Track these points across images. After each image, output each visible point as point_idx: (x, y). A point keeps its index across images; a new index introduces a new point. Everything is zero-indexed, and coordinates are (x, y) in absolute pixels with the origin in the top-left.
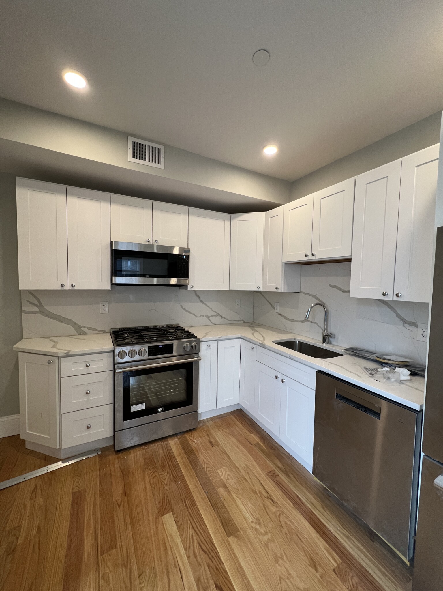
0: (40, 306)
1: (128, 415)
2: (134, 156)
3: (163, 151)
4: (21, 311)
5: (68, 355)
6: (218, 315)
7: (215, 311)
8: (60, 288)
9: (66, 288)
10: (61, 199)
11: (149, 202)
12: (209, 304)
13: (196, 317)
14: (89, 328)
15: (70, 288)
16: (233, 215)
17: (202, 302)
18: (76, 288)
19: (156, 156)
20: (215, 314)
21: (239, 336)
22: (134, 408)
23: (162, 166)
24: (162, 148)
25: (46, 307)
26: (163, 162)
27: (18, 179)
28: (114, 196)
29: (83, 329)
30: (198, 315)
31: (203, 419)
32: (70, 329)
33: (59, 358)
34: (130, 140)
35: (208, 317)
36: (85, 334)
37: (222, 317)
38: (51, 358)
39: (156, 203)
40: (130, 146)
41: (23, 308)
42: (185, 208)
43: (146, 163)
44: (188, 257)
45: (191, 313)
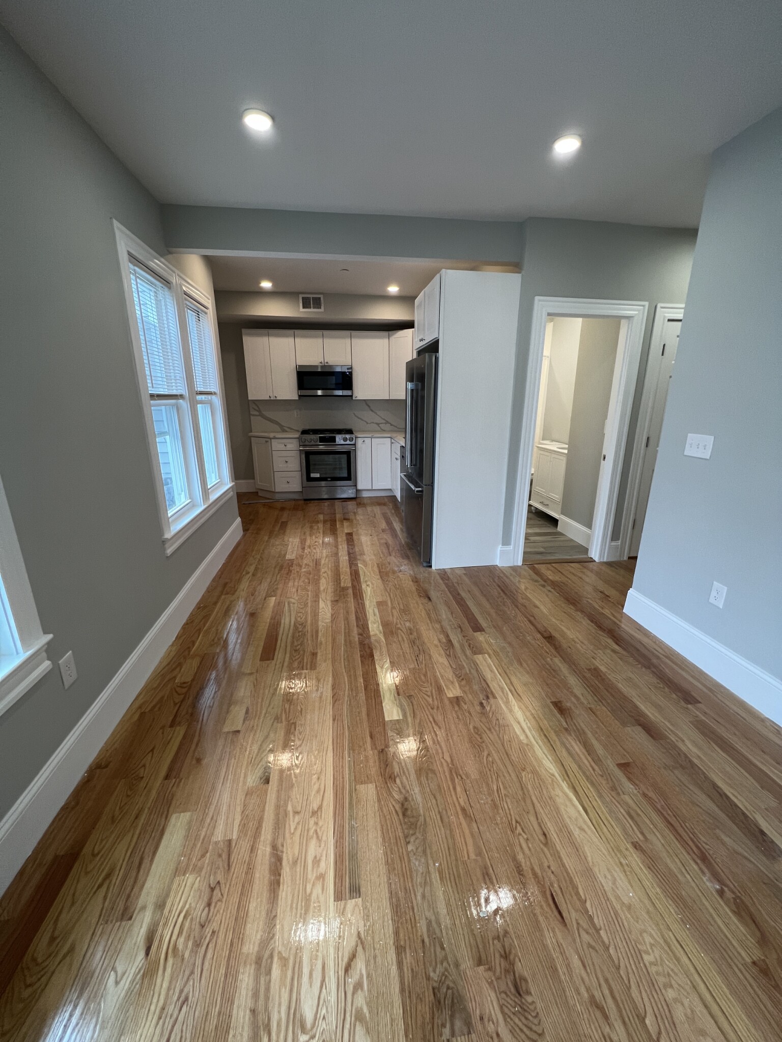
0: (259, 411)
1: (309, 479)
2: (304, 307)
3: (322, 299)
4: (250, 415)
5: (275, 438)
6: (387, 422)
7: (384, 419)
8: (269, 398)
9: (272, 399)
10: (265, 339)
11: (319, 332)
12: (379, 413)
13: (367, 423)
14: (289, 428)
15: (275, 399)
16: (390, 332)
17: (372, 411)
18: (278, 398)
19: (317, 303)
20: (384, 422)
21: (389, 435)
22: (313, 475)
23: (322, 310)
24: (321, 296)
25: (264, 413)
26: (322, 307)
27: (244, 331)
28: (297, 332)
29: (285, 428)
30: (369, 422)
31: (364, 496)
32: (277, 428)
33: (271, 439)
34: (301, 296)
35: (378, 424)
36: (286, 431)
37: (391, 425)
38: (267, 439)
39: (326, 332)
40: (301, 301)
41: (251, 413)
42: (348, 333)
43: (312, 310)
44: (351, 373)
45: (362, 420)
